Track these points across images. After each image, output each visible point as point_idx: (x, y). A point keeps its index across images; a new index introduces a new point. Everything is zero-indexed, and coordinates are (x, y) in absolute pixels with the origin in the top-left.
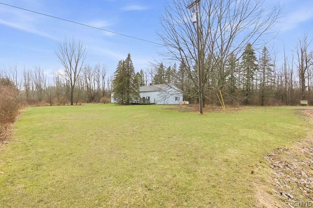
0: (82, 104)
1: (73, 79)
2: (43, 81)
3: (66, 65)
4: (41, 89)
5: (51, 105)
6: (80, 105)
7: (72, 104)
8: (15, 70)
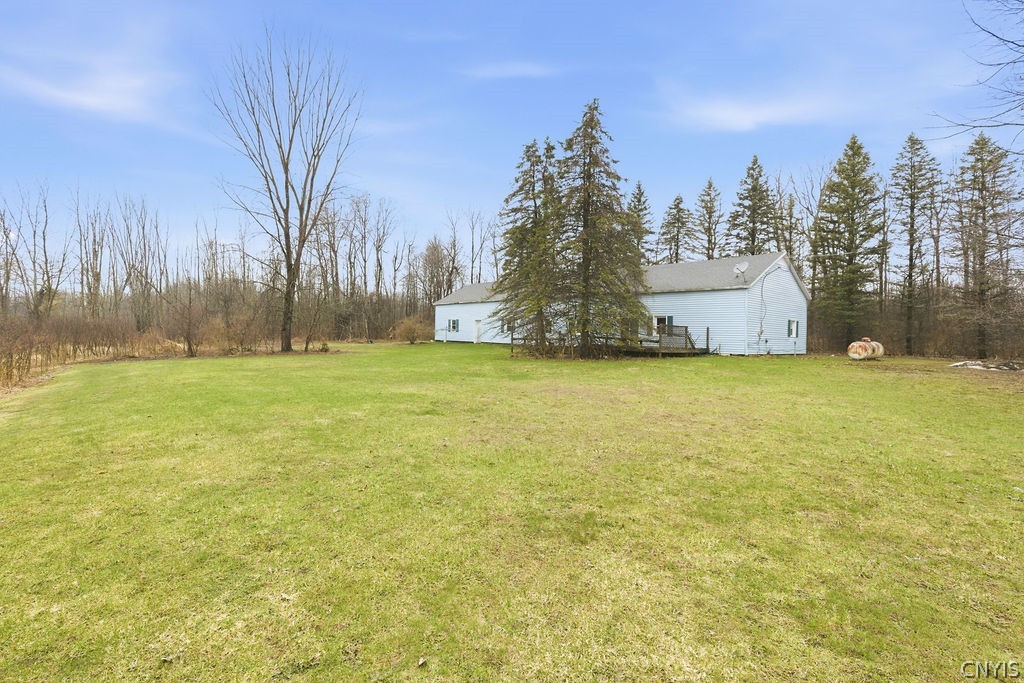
0: (330, 345)
1: (294, 233)
2: (157, 254)
3: (268, 171)
4: (147, 282)
5: (191, 354)
6: (325, 350)
7: (287, 349)
8: (42, 201)
